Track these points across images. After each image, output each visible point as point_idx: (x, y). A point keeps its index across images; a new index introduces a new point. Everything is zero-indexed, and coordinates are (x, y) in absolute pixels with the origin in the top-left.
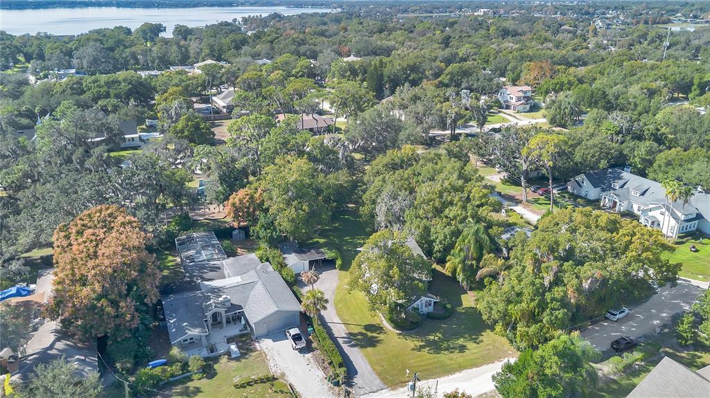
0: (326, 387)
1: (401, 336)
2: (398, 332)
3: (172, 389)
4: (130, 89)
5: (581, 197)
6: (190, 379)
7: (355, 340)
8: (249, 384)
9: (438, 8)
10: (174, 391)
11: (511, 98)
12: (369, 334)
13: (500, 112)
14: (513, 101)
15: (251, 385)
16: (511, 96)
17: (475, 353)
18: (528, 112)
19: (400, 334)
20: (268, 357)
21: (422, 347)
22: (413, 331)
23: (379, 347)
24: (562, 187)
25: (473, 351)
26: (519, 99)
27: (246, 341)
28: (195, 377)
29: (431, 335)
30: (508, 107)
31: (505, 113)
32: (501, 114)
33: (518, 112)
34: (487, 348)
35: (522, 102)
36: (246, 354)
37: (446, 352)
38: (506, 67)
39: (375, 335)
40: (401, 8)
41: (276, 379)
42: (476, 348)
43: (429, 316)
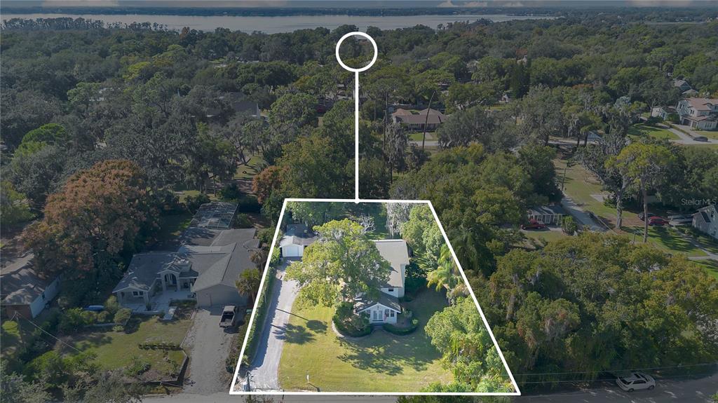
0: (219, 371)
1: (338, 341)
2: (341, 336)
3: (90, 334)
4: (270, 76)
5: (706, 235)
6: (110, 329)
7: (288, 332)
8: (153, 347)
9: (682, 16)
10: (91, 336)
11: (692, 112)
12: (308, 330)
13: (671, 127)
14: (694, 115)
15: (154, 349)
16: (692, 109)
17: (406, 380)
18: (713, 130)
19: (340, 338)
20: (193, 328)
21: (351, 357)
22: (355, 339)
23: (307, 346)
24: (686, 220)
25: (405, 377)
26: (702, 113)
27: (186, 307)
28: (116, 329)
29: (372, 348)
30: (686, 123)
31: (678, 129)
32: (672, 130)
33: (698, 130)
34: (426, 378)
35: (706, 117)
36: (177, 319)
37: (373, 370)
38: (711, 77)
39: (313, 332)
40: (635, 15)
41: (180, 349)
42: (411, 375)
43: (387, 328)
